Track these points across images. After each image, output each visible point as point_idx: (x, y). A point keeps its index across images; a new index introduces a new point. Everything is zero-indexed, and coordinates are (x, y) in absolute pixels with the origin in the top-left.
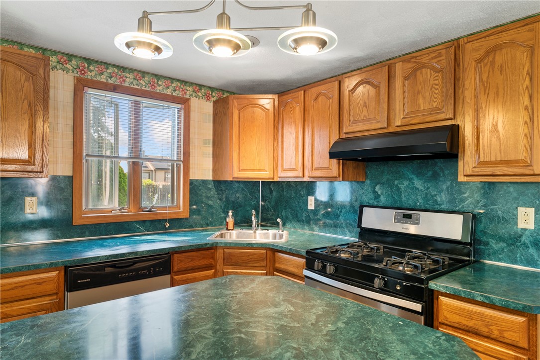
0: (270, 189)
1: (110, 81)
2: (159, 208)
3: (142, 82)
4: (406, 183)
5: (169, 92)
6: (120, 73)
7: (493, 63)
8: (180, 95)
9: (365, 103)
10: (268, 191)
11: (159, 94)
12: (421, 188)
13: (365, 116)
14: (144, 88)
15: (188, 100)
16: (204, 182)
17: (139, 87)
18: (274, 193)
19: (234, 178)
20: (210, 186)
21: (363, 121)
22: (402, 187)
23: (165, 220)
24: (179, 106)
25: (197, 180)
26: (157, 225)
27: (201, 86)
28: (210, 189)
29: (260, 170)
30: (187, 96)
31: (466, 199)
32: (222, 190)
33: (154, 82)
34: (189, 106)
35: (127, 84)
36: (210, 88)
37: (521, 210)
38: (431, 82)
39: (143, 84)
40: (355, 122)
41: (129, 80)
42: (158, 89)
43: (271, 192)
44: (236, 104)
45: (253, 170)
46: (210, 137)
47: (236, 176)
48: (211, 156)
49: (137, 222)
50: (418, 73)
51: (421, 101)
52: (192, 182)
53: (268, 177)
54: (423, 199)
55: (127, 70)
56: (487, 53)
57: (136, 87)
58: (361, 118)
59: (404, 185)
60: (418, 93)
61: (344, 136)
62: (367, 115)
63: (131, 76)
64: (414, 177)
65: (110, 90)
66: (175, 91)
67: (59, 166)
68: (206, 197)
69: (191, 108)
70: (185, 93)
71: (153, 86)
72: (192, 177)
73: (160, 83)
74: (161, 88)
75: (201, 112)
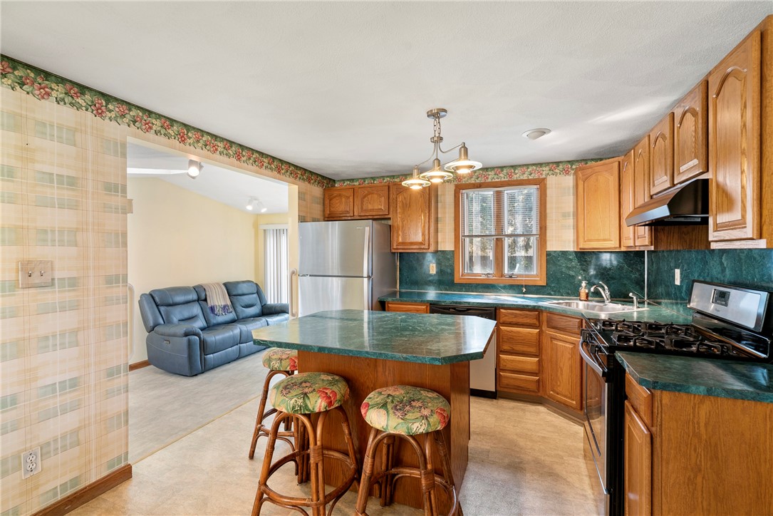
0: (652, 260)
1: (477, 181)
2: (518, 276)
3: (501, 175)
5: (525, 177)
8: (536, 176)
9: (660, 159)
10: (651, 263)
11: (514, 181)
14: (503, 180)
15: (544, 179)
16: (564, 253)
17: (499, 180)
18: (654, 265)
19: (581, 249)
20: (570, 257)
21: (659, 180)
23: (522, 286)
24: (535, 187)
25: (555, 252)
26: (516, 288)
27: (558, 163)
28: (571, 260)
29: (605, 240)
30: (544, 176)
33: (511, 172)
34: (545, 185)
35: (489, 180)
36: (569, 162)
38: (691, 129)
39: (503, 177)
40: (655, 182)
41: (491, 176)
42: (515, 177)
44: (581, 175)
45: (597, 240)
46: (570, 211)
47: (581, 246)
48: (572, 227)
49: (500, 285)
50: (684, 119)
51: (686, 153)
52: (548, 254)
53: (613, 246)
55: (489, 169)
57: (497, 180)
60: (685, 143)
63: (493, 173)
65: (477, 187)
66: (531, 174)
67: (447, 245)
68: (567, 267)
69: (548, 186)
70: (541, 174)
71: (510, 176)
72: (549, 249)
73: (516, 171)
74: (518, 175)
75: (561, 186)
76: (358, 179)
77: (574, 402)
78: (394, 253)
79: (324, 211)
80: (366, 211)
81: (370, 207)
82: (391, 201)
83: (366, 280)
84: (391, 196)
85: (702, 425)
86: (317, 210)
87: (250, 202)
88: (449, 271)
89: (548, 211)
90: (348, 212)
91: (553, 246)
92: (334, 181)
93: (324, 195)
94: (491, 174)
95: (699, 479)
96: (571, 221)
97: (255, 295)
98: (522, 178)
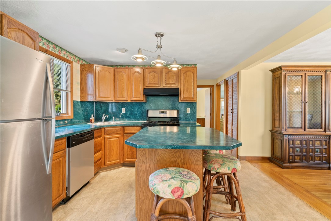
0: (101, 106)
1: (43, 47)
4: (160, 103)
5: (65, 57)
6: (47, 44)
7: (186, 75)
8: (69, 59)
9: (153, 78)
10: (99, 107)
11: (62, 57)
12: (164, 104)
13: (153, 82)
14: (56, 53)
15: (72, 62)
16: (77, 102)
17: (55, 52)
18: (103, 108)
19: (96, 100)
21: (153, 83)
22: (159, 104)
23: (66, 120)
24: (69, 64)
27: (76, 56)
28: (79, 105)
30: (72, 60)
31: (176, 107)
32: (83, 106)
33: (60, 51)
34: (73, 65)
35: (50, 50)
37: (187, 109)
38: (173, 76)
39: (56, 51)
40: (149, 83)
42: (62, 55)
43: (101, 107)
46: (79, 81)
47: (98, 99)
48: (79, 90)
50: (170, 73)
51: (170, 80)
52: (74, 102)
54: (165, 107)
55: (50, 43)
56: (185, 72)
57: (53, 52)
58: (152, 82)
59: (159, 103)
60: (170, 78)
61: (145, 87)
62: (154, 81)
64: (162, 101)
66: (67, 57)
68: (78, 109)
69: (73, 67)
71: (60, 53)
73: (62, 52)
77: (119, 160)
89: (73, 80)
94: (52, 46)
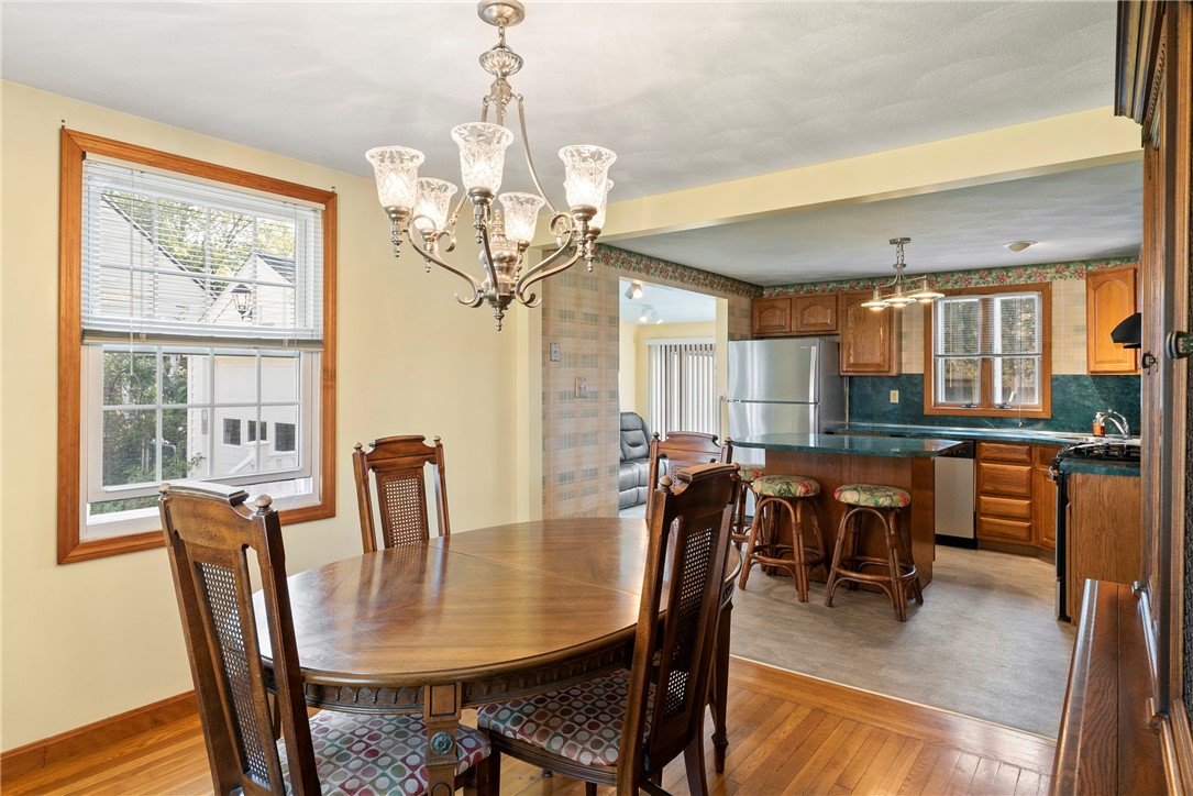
1: (956, 287)
2: (1011, 405)
3: (989, 279)
5: (1022, 281)
6: (965, 277)
8: (1038, 280)
11: (1011, 285)
14: (991, 285)
15: (1049, 284)
16: (1076, 378)
17: (986, 285)
20: (1086, 383)
23: (1018, 419)
24: (1037, 293)
25: (1064, 376)
27: (1067, 264)
28: (1086, 386)
30: (1048, 280)
32: (1107, 388)
33: (1003, 275)
34: (1050, 291)
35: (973, 286)
36: (1083, 262)
39: (991, 281)
41: (975, 281)
42: (1008, 282)
44: (1091, 283)
45: (1111, 362)
46: (1084, 324)
47: (1092, 369)
49: (986, 417)
52: (1055, 379)
53: (1127, 369)
55: (973, 272)
57: (983, 285)
63: (977, 276)
65: (956, 294)
66: (1030, 278)
67: (912, 365)
68: (1080, 395)
69: (1053, 293)
70: (1045, 277)
71: (1001, 279)
72: (1055, 372)
73: (1010, 274)
74: (1012, 279)
75: (1070, 293)
76: (793, 285)
78: (843, 377)
79: (752, 326)
80: (807, 325)
81: (812, 321)
82: (839, 314)
83: (812, 406)
84: (840, 309)
85: (1105, 498)
86: (745, 324)
87: (643, 313)
88: (917, 399)
89: (1053, 324)
90: (783, 327)
91: (1061, 368)
92: (762, 287)
93: (752, 307)
94: (976, 278)
95: (1103, 536)
96: (1083, 337)
97: (641, 432)
98: (1017, 282)
